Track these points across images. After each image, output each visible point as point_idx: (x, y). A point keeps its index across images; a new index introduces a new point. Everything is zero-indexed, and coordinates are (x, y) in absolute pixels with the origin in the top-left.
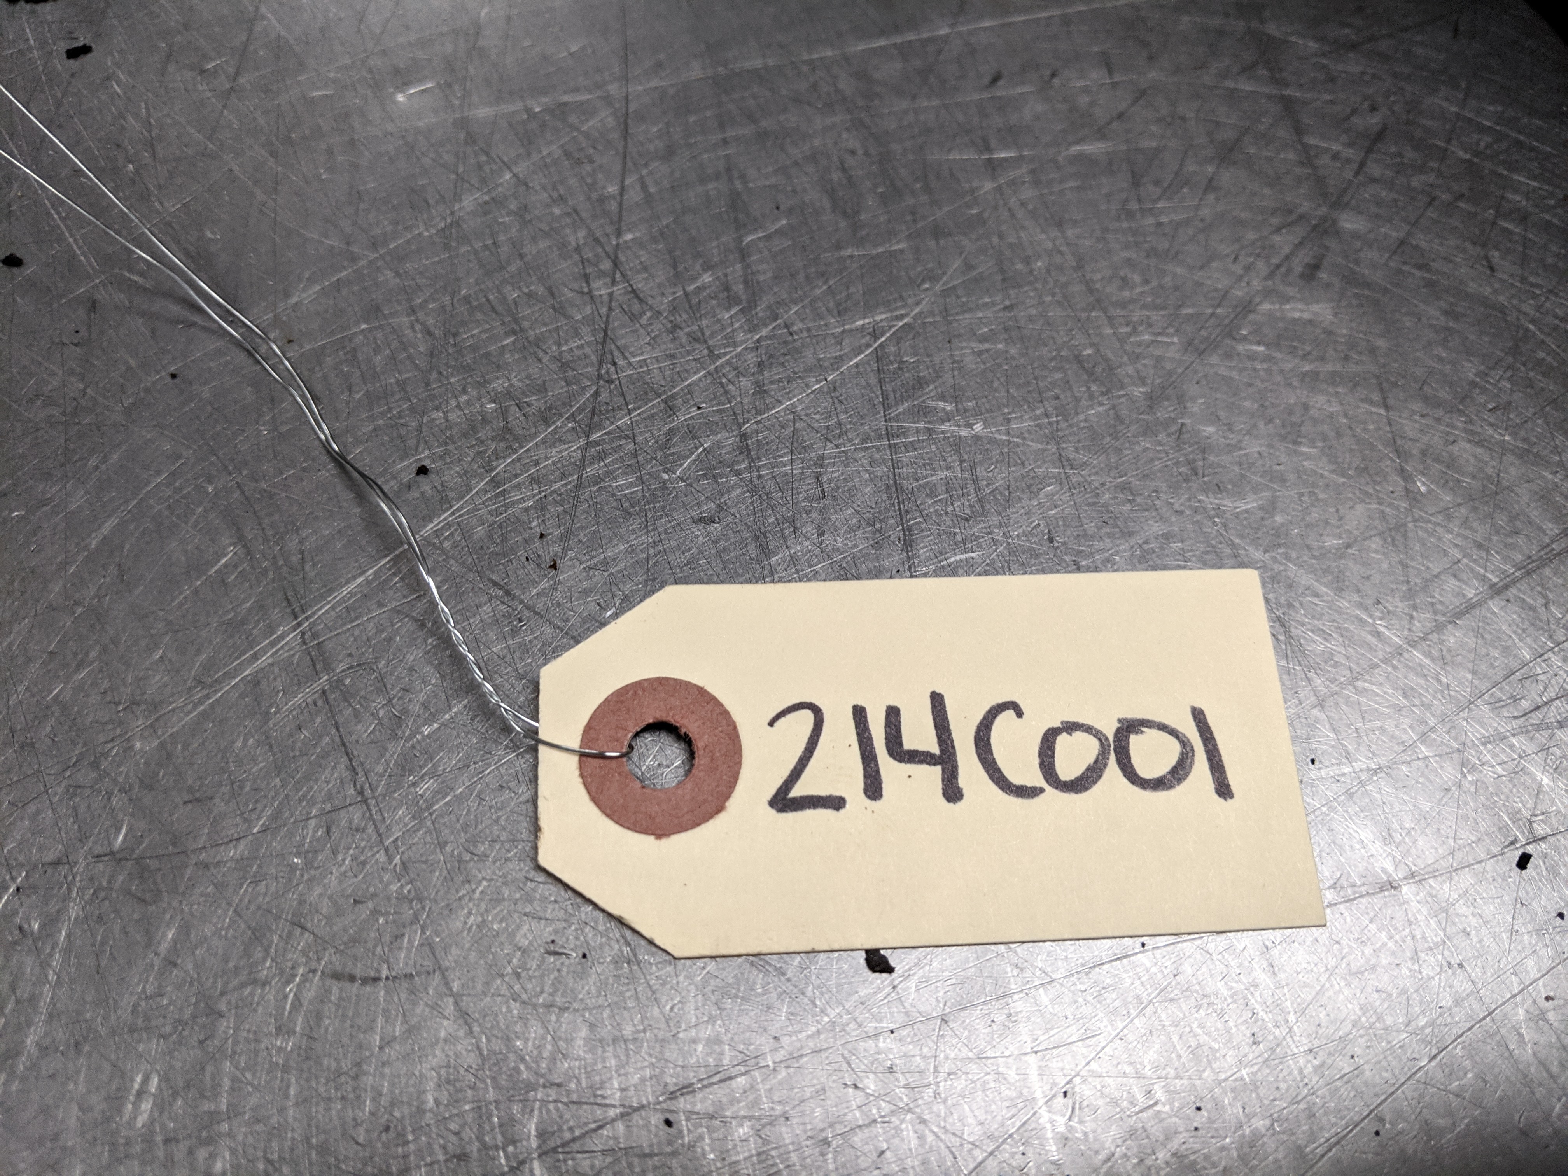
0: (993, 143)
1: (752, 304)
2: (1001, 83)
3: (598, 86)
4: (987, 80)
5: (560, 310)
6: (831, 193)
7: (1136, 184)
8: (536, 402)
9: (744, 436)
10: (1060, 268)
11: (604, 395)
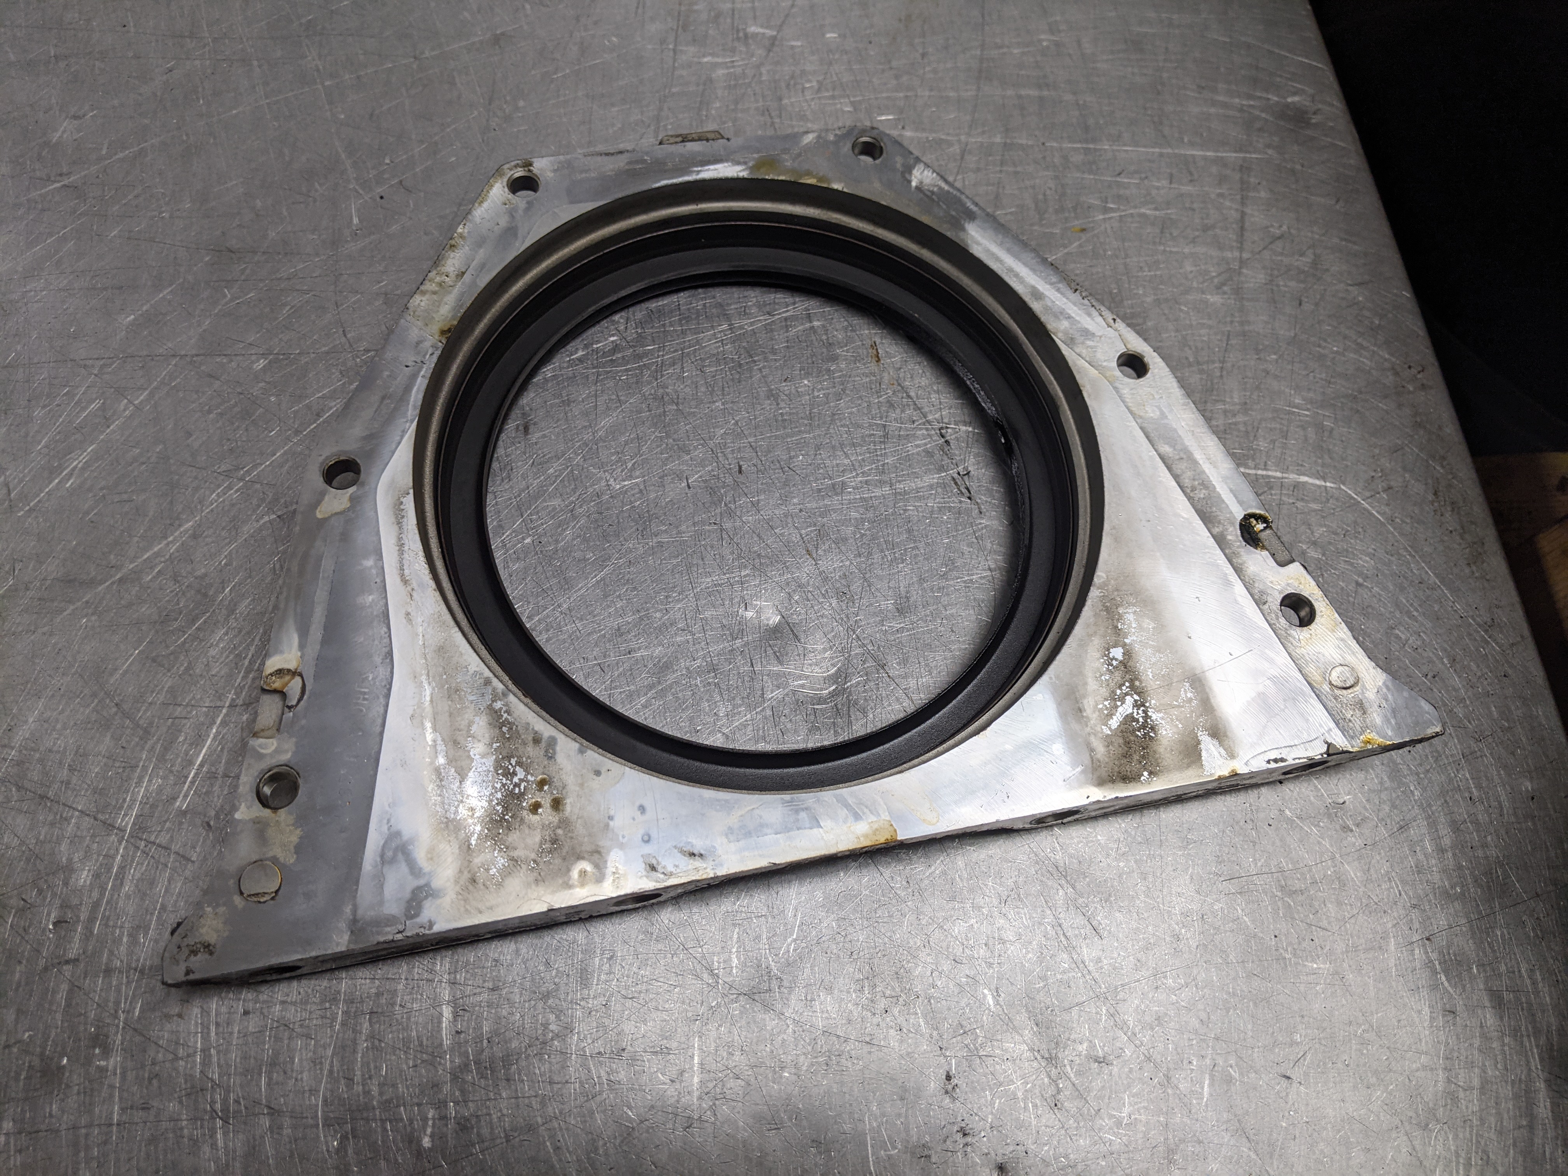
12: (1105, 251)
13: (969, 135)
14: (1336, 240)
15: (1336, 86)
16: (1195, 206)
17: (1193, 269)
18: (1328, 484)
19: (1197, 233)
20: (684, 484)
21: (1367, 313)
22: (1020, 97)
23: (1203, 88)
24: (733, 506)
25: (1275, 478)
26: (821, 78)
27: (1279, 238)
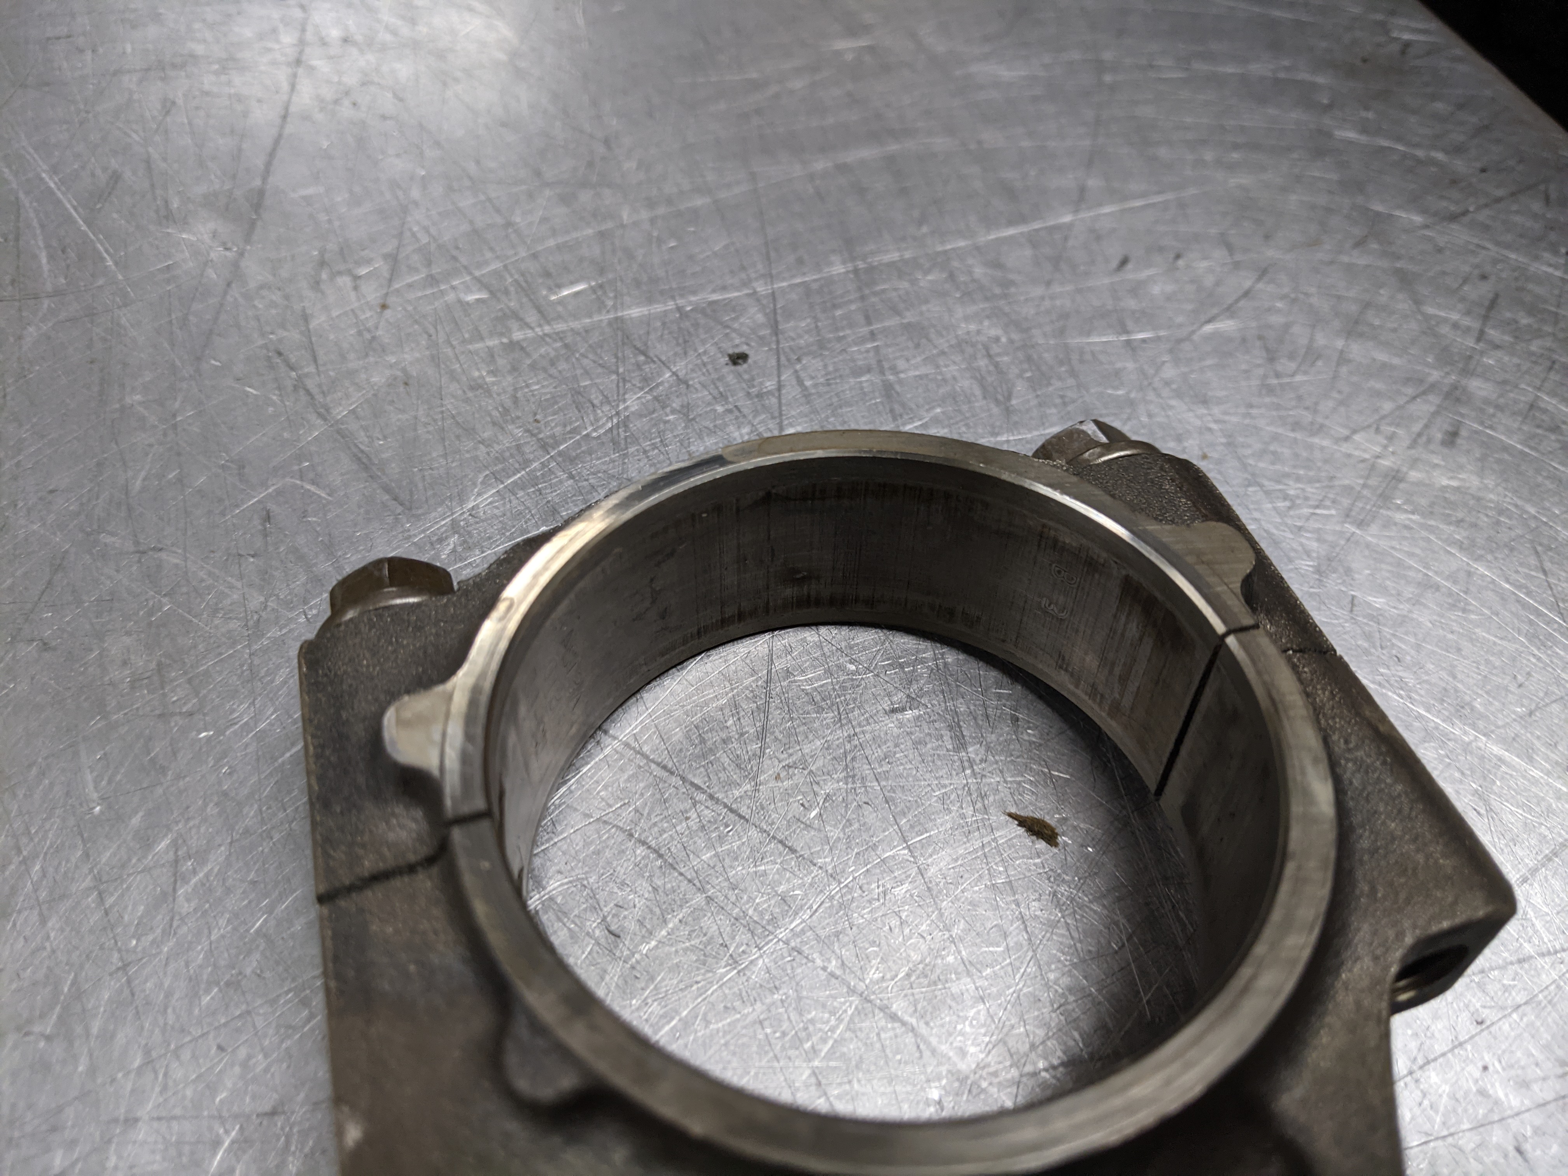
0: (1130, 324)
2: (1130, 266)
4: (1115, 263)
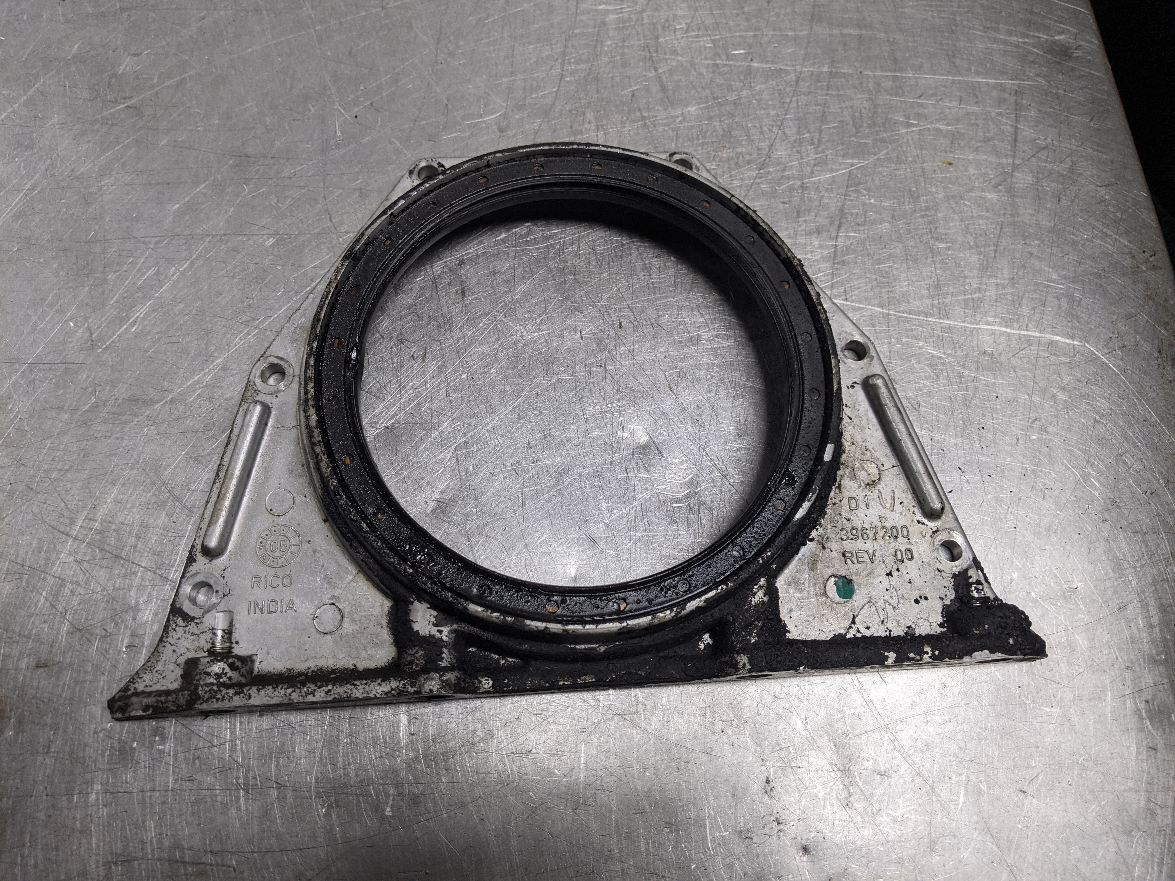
1: (818, 146)
3: (794, 66)
5: (762, 133)
6: (854, 119)
7: (952, 143)
8: (748, 158)
9: (803, 183)
10: (916, 162)
11: (767, 161)
12: (906, 157)
13: (802, 66)
14: (1089, 151)
15: (1094, 27)
16: (979, 122)
17: (976, 172)
18: (1076, 343)
19: (980, 144)
20: (578, 336)
21: (1111, 209)
22: (843, 35)
23: (988, 28)
24: (614, 353)
25: (1034, 337)
26: (688, 21)
27: (1044, 148)
